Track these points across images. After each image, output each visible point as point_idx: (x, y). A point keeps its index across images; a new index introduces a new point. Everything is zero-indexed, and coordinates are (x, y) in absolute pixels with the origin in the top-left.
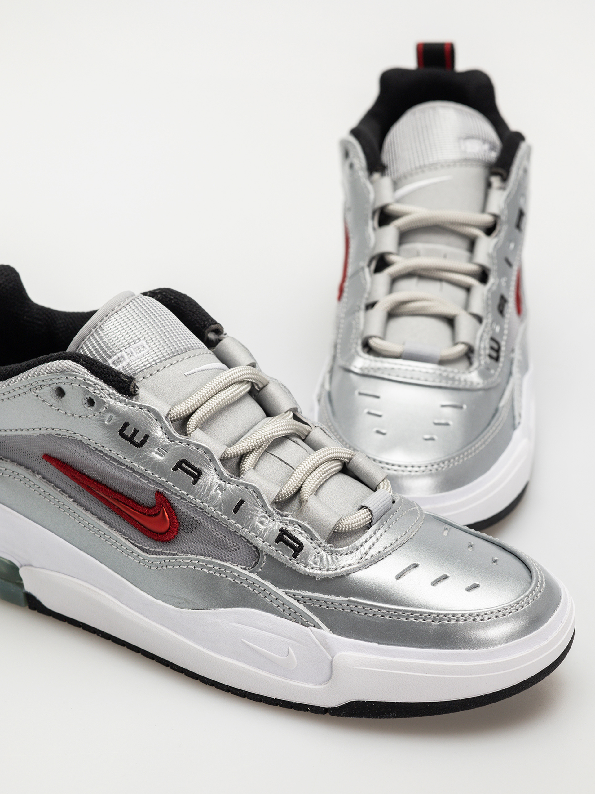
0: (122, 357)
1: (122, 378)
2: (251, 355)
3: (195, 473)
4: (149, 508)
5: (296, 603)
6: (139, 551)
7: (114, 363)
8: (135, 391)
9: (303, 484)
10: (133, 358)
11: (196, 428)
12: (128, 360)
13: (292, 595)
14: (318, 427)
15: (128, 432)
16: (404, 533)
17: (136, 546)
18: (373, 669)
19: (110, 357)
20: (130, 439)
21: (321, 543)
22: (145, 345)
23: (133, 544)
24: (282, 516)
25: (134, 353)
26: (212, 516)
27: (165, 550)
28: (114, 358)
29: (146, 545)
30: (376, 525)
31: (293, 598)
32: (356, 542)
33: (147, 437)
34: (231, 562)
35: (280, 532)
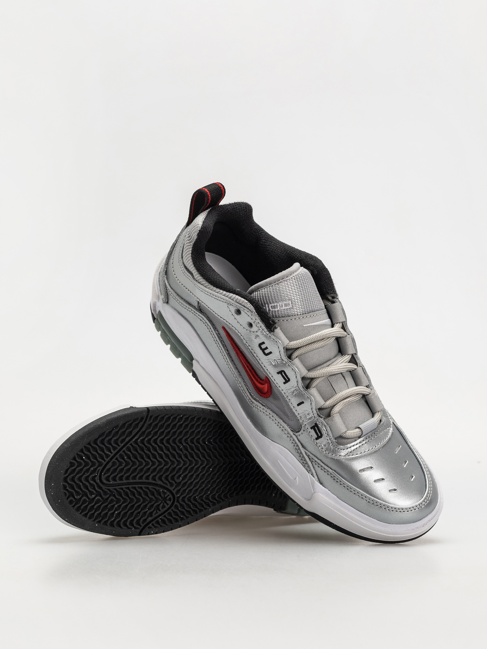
0: (277, 305)
1: (270, 321)
2: (345, 317)
3: (287, 379)
4: (261, 379)
5: (308, 460)
6: (249, 394)
7: (271, 307)
8: (274, 330)
9: (336, 404)
10: (282, 308)
11: (296, 357)
12: (279, 309)
13: (308, 455)
14: (361, 367)
15: (263, 346)
16: (374, 447)
17: (248, 391)
18: (330, 507)
19: (271, 303)
20: (263, 350)
21: (331, 439)
22: (290, 304)
23: (247, 389)
24: (319, 416)
25: (284, 306)
26: (287, 401)
27: (260, 401)
28: (273, 305)
29: (253, 393)
30: (363, 438)
31: (308, 457)
32: (348, 445)
33: (270, 353)
34: (287, 424)
35: (315, 425)
